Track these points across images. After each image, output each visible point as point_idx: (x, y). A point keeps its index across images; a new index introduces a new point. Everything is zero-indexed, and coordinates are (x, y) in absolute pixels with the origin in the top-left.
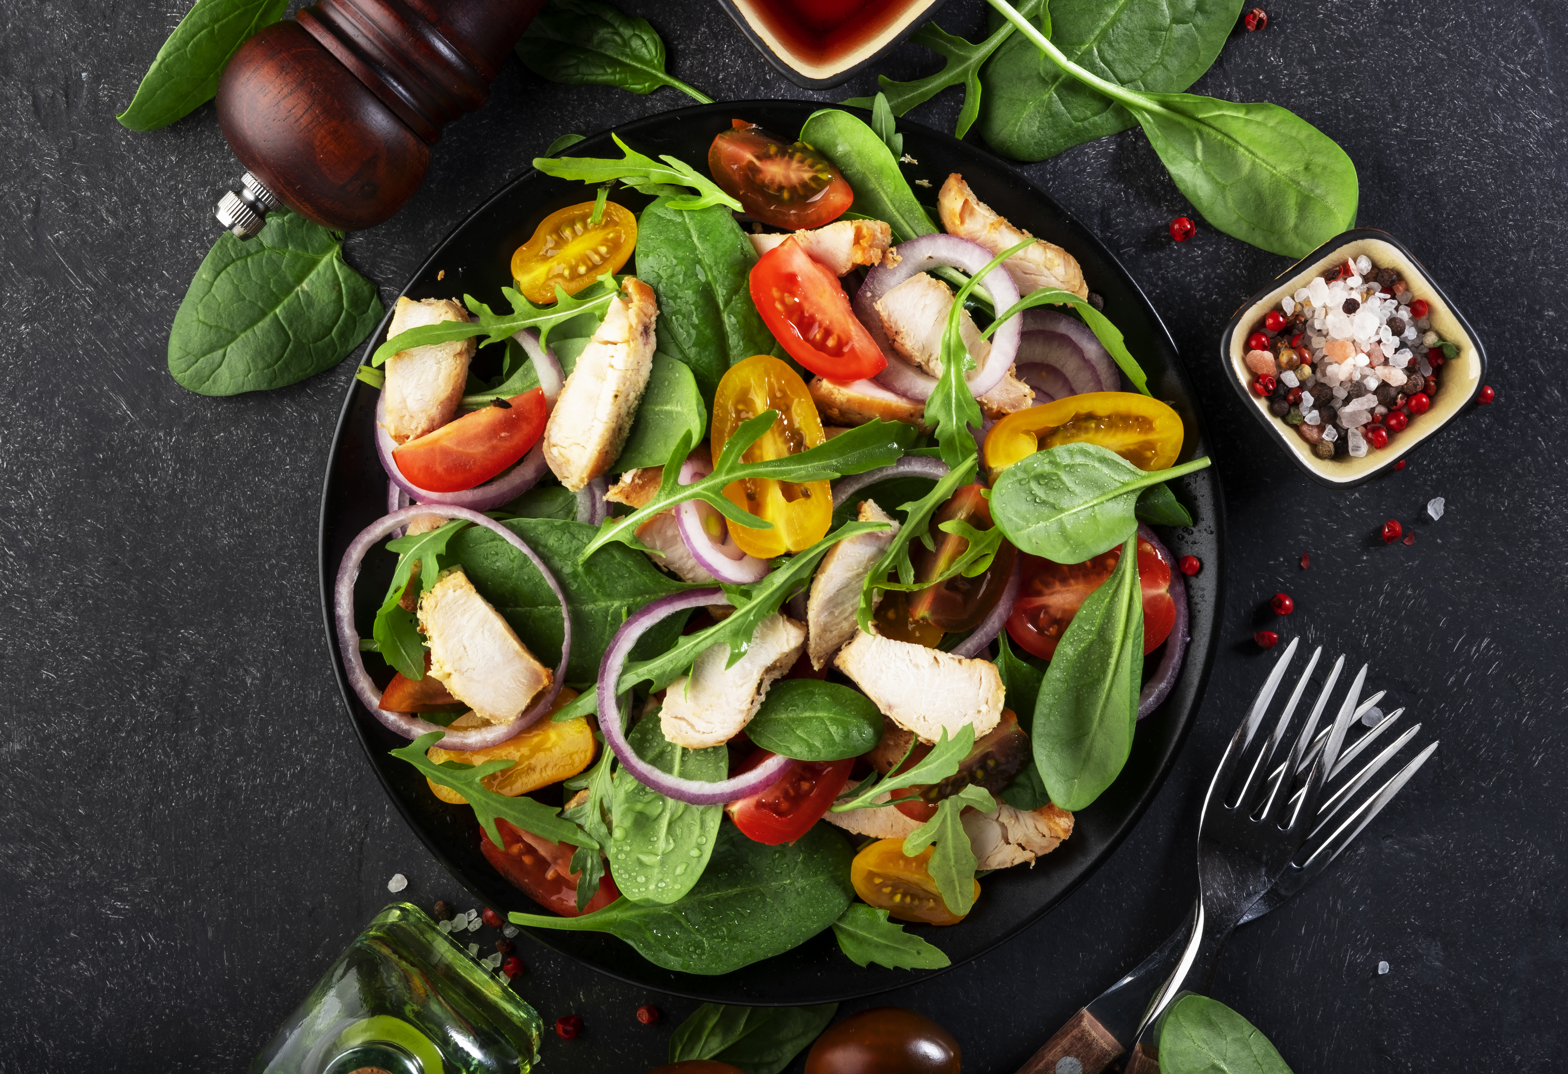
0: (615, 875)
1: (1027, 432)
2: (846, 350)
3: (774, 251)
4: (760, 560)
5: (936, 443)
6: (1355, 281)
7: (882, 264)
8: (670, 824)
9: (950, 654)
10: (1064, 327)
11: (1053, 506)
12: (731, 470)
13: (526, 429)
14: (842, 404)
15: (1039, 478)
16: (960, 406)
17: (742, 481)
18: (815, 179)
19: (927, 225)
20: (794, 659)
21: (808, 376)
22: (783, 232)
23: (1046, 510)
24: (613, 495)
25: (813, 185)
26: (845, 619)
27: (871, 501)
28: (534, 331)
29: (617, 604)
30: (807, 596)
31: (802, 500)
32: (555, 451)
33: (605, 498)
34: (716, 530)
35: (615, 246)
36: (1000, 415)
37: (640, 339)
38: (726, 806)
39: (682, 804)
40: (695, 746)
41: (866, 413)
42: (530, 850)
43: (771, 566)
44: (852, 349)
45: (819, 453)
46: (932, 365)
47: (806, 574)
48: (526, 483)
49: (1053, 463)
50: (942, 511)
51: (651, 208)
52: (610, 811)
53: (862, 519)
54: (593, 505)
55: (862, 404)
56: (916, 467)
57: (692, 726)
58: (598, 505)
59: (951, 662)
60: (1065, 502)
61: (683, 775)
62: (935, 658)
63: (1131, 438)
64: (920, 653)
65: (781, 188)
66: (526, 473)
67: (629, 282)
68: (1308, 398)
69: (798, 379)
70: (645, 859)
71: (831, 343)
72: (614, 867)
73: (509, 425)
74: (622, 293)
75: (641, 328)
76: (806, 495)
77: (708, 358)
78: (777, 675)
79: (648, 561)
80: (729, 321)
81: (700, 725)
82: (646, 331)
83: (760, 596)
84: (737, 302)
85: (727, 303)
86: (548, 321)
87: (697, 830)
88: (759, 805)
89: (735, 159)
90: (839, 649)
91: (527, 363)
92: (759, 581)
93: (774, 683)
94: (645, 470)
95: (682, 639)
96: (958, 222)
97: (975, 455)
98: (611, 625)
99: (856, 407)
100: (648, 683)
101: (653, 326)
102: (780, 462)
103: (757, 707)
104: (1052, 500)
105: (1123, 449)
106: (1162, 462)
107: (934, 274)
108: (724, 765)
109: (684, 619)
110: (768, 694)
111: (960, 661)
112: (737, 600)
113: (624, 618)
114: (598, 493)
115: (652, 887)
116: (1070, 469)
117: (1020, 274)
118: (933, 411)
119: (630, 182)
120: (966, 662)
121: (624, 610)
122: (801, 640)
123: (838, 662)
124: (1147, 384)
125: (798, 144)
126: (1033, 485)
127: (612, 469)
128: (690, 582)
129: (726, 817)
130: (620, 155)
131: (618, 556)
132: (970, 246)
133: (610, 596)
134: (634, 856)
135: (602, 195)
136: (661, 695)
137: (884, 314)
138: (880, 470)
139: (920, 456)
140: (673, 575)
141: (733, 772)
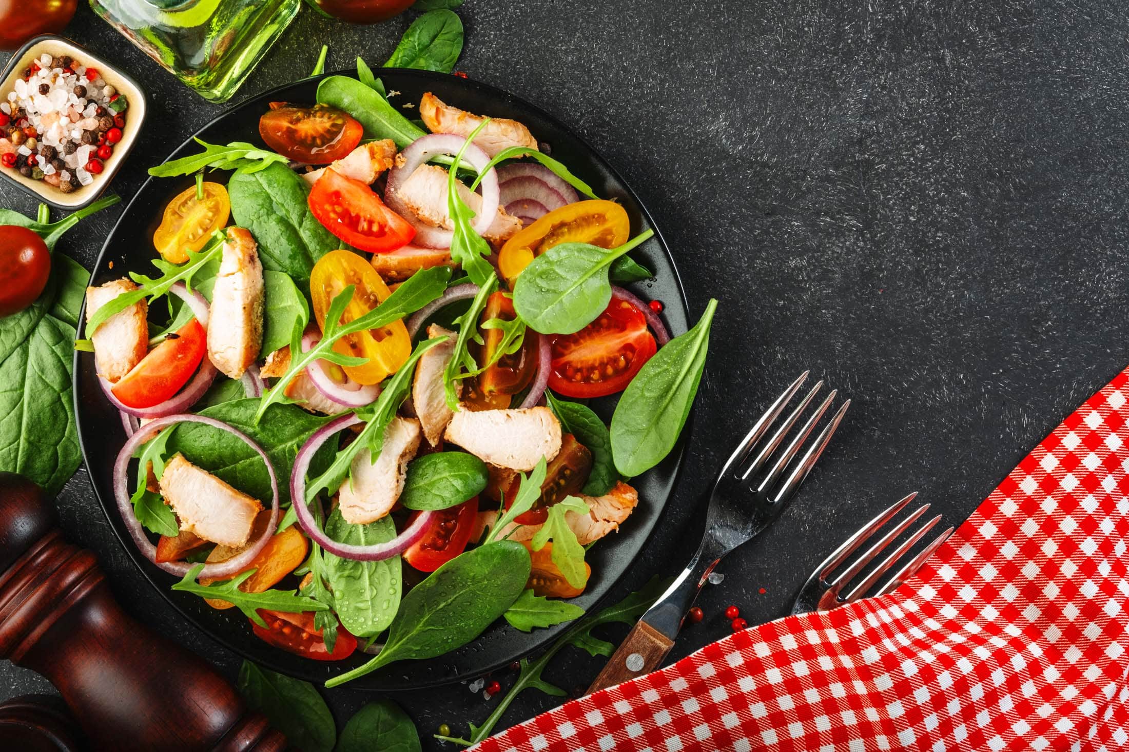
0: (344, 623)
1: (524, 248)
2: (386, 230)
3: (319, 180)
4: (372, 386)
5: (464, 273)
6: (43, 72)
7: (395, 167)
8: (370, 577)
9: (517, 410)
10: (528, 172)
11: (554, 292)
12: (334, 332)
13: (194, 348)
14: (396, 267)
15: (540, 275)
16: (473, 245)
17: (345, 338)
18: (333, 125)
19: (417, 133)
20: (417, 444)
21: (369, 256)
22: (324, 166)
23: (550, 295)
24: (264, 373)
25: (334, 129)
26: (443, 407)
27: (434, 325)
28: (181, 283)
29: (289, 444)
30: (412, 400)
31: (387, 338)
32: (217, 357)
33: (260, 377)
34: (339, 376)
35: (216, 210)
36: (503, 242)
37: (250, 266)
38: (402, 554)
39: (373, 563)
40: (369, 521)
41: (414, 267)
42: (286, 623)
43: (381, 387)
44: (391, 229)
45: (390, 304)
46: (447, 223)
47: (405, 386)
48: (206, 383)
49: (548, 262)
50: (482, 316)
51: (234, 178)
52: (328, 580)
53: (430, 338)
54: (255, 384)
55: (408, 262)
56: (458, 293)
57: (362, 509)
58: (258, 384)
59: (519, 414)
60: (561, 286)
61: (368, 543)
62: (508, 415)
63: (594, 231)
64: (497, 415)
65: (314, 138)
66: (204, 377)
67: (231, 230)
68: (41, 159)
69: (362, 260)
70: (361, 605)
71: (375, 228)
72: (341, 618)
73: (183, 348)
74: (228, 240)
75: (247, 259)
76: (390, 333)
77: (298, 264)
78: (408, 458)
79: (299, 410)
80: (305, 235)
81: (368, 507)
82: (252, 259)
83: (380, 409)
84: (307, 223)
85: (300, 225)
86: (188, 273)
87: (388, 577)
88: (423, 548)
89: (278, 129)
90: (445, 428)
91: (184, 305)
92: (376, 400)
93: (409, 464)
94: (280, 350)
95: (338, 454)
96: (436, 124)
97: (494, 273)
98: (290, 459)
99: (406, 266)
100: (324, 490)
101: (256, 255)
102: (364, 318)
103: (403, 483)
104: (553, 288)
105: (591, 240)
106: (620, 240)
107: (431, 163)
108: (392, 527)
109: (336, 441)
110: (407, 473)
111: (524, 412)
112: (366, 417)
113: (297, 452)
114: (255, 375)
115: (370, 623)
116: (560, 263)
117: (487, 145)
118: (457, 252)
119: (216, 165)
120: (528, 411)
121: (295, 447)
122: (417, 431)
123: (446, 437)
124: (594, 192)
125: (317, 107)
126: (538, 281)
127: (259, 357)
128: (332, 415)
129: (404, 561)
130: (203, 149)
131: (278, 411)
132: (448, 137)
133: (282, 441)
134: (352, 606)
135: (199, 179)
136: (337, 495)
137: (406, 199)
138: (434, 302)
139: (457, 285)
140: (320, 414)
141: (400, 531)
